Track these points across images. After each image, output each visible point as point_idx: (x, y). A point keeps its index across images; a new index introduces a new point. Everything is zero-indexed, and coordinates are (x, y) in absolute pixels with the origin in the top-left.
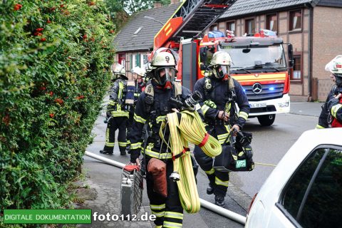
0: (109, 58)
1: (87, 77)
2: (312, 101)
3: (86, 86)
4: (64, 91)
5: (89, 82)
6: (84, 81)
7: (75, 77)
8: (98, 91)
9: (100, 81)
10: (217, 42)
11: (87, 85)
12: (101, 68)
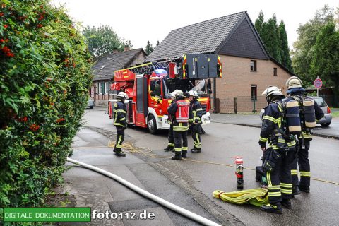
0: (88, 83)
1: (67, 99)
2: (216, 113)
3: (66, 109)
4: (41, 116)
5: (70, 104)
6: (64, 104)
7: (55, 100)
8: (78, 111)
9: (80, 103)
10: (162, 77)
11: (67, 107)
12: (81, 91)
